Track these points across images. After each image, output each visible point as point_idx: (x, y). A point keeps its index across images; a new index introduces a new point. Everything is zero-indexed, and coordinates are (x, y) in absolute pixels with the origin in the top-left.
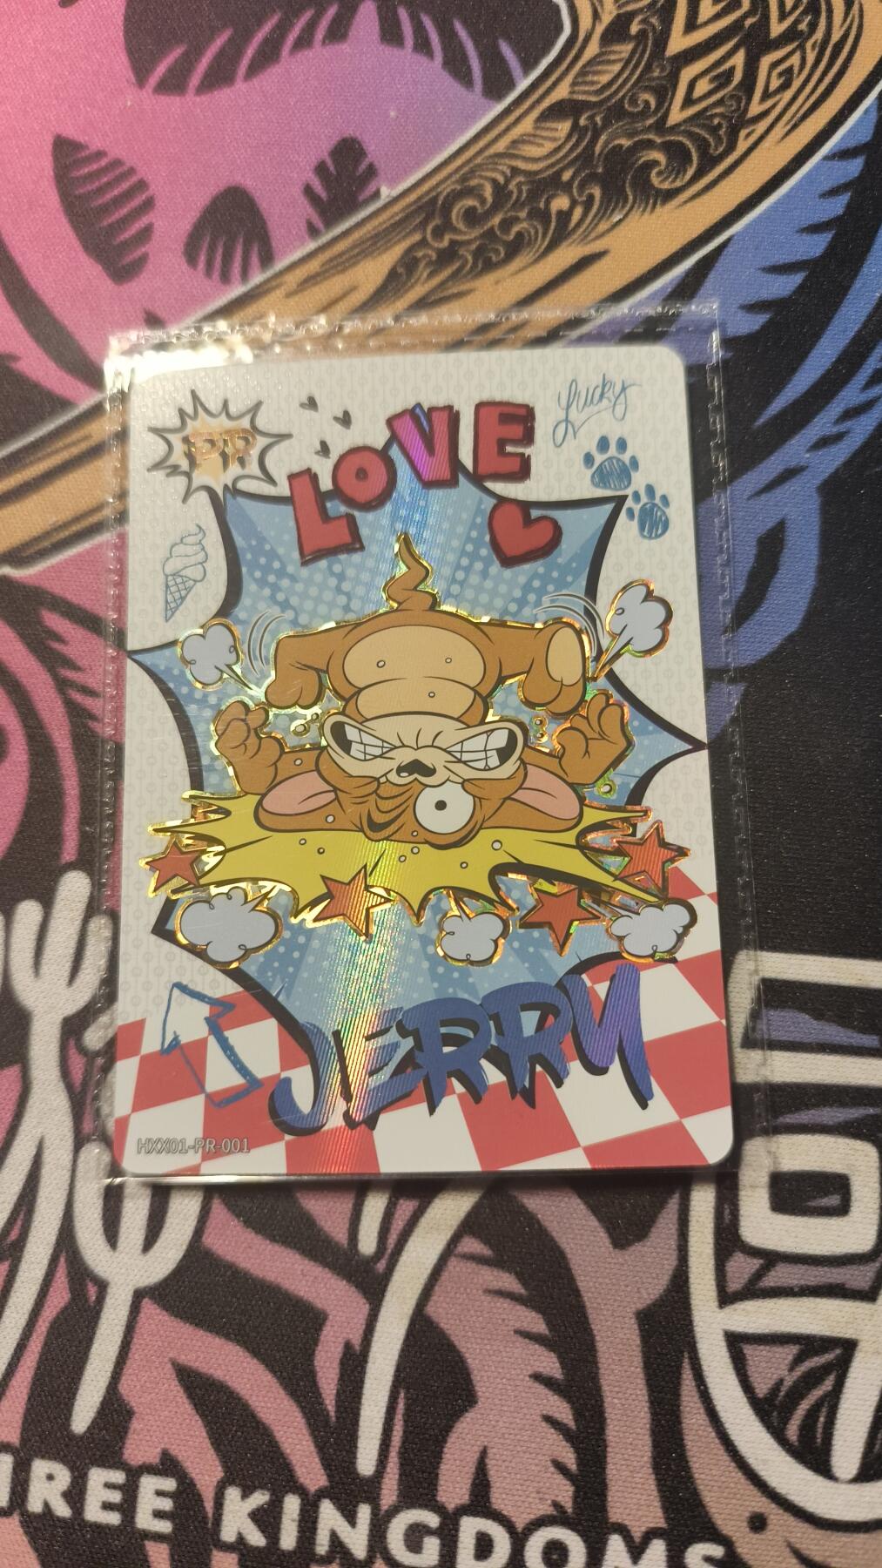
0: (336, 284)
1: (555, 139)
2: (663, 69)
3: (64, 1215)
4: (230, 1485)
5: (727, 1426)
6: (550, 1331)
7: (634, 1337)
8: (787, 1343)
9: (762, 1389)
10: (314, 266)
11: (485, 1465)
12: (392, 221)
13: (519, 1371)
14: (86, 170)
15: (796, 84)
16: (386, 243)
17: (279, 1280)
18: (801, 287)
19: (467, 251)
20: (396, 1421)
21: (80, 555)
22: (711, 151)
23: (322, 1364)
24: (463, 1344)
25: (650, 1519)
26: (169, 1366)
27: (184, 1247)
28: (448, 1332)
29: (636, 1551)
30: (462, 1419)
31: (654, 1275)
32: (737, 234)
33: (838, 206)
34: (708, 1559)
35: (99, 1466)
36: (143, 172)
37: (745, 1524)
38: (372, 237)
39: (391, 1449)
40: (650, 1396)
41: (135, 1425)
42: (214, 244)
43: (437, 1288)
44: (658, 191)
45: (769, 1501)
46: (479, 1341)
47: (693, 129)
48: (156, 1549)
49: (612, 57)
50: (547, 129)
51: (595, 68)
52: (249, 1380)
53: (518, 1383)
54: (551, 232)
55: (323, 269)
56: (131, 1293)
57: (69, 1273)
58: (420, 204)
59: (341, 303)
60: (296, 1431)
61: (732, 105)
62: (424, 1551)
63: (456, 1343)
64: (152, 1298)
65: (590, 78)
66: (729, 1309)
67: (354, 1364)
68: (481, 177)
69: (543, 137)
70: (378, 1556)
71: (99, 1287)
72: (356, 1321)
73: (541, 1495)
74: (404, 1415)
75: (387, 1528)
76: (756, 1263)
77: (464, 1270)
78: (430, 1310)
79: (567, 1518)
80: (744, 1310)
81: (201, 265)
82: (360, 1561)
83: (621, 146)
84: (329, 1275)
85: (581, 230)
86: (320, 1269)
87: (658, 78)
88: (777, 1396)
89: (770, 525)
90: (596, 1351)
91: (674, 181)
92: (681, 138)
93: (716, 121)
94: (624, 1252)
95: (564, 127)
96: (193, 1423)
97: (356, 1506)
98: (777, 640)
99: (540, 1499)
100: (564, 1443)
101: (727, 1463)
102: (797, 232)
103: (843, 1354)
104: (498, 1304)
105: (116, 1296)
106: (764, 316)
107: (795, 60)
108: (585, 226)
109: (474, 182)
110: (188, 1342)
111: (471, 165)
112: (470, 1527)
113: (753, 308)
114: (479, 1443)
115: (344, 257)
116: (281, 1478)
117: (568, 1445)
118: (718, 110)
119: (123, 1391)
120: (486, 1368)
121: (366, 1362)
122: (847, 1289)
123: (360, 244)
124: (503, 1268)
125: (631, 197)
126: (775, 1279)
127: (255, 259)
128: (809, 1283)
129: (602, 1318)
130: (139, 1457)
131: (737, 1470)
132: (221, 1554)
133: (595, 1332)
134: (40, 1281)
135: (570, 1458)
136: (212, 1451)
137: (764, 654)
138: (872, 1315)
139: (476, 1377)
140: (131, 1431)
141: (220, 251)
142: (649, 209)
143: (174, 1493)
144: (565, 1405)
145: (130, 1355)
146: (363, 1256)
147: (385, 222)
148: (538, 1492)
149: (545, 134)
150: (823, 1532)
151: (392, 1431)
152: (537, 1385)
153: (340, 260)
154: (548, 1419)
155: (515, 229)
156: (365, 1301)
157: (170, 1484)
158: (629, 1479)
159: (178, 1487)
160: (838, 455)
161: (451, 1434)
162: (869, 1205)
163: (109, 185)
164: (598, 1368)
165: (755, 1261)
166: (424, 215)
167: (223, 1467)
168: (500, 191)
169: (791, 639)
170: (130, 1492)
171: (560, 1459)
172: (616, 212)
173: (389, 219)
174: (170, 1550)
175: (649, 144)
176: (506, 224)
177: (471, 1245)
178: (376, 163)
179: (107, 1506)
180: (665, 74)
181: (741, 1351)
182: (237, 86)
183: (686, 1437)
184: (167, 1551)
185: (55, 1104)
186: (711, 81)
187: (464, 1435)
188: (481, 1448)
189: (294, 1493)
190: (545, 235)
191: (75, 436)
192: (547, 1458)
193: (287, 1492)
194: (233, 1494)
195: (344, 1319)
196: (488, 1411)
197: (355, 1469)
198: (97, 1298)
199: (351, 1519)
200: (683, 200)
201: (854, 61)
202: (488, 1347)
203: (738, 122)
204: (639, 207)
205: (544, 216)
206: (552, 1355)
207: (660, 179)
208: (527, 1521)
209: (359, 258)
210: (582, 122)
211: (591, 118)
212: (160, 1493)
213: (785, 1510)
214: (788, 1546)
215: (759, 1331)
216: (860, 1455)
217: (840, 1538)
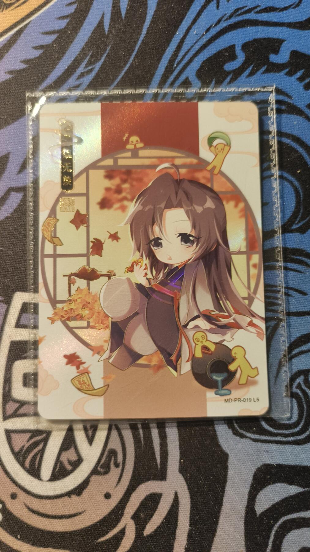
8: (27, 432)
9: (17, 449)
32: (34, 20)
37: (10, 496)
45: (18, 488)
66: (7, 421)
80: (12, 421)
88: (22, 451)
101: (4, 475)
102: (56, 19)
103: (46, 436)
106: (40, 51)
113: (36, 48)
126: (24, 410)
131: (7, 477)
150: (37, 499)
165: (17, 404)
181: (10, 436)
200: (14, 7)
213: (24, 491)
214: (25, 504)
215: (17, 429)
216: (51, 471)
217: (43, 501)
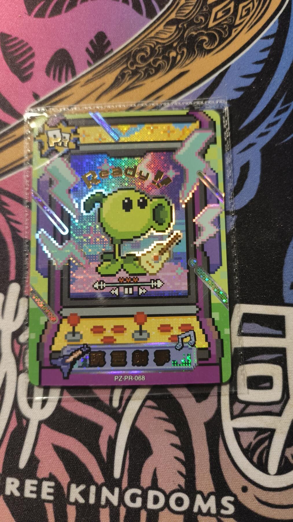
0: (98, 83)
1: (171, 32)
2: (207, 8)
3: (14, 398)
4: (72, 483)
5: (234, 458)
6: (176, 430)
7: (203, 431)
8: (253, 430)
9: (245, 446)
10: (90, 76)
11: (156, 473)
12: (116, 61)
13: (166, 443)
14: (11, 44)
15: (251, 14)
16: (114, 68)
17: (87, 416)
18: (254, 83)
19: (142, 71)
20: (126, 460)
21: (13, 176)
22: (223, 36)
23: (102, 443)
24: (148, 435)
25: (210, 489)
26: (51, 445)
27: (55, 407)
28: (143, 431)
29: (205, 500)
30: (148, 459)
31: (210, 411)
32: (233, 64)
33: (265, 55)
34: (229, 502)
35: (29, 479)
36: (30, 45)
37: (241, 490)
38: (109, 66)
39: (125, 469)
40: (209, 449)
41: (40, 465)
42: (56, 68)
43: (139, 417)
44: (205, 49)
45: (248, 482)
46: (153, 434)
47: (216, 28)
48: (48, 505)
49: (190, 4)
50: (168, 29)
51: (184, 8)
52: (78, 449)
53: (166, 446)
54: (170, 64)
55: (93, 77)
56: (38, 422)
57: (17, 416)
58: (126, 54)
59: (100, 89)
60: (94, 465)
61: (230, 21)
62: (136, 502)
63: (146, 435)
64: (44, 423)
65: (182, 11)
66: (234, 420)
67: (112, 443)
68: (146, 45)
69: (167, 31)
70: (122, 504)
71: (27, 421)
72: (112, 428)
73: (174, 482)
74: (129, 458)
75: (124, 495)
76: (242, 406)
77: (148, 411)
78: (137, 424)
79: (183, 489)
80: (239, 420)
81: (52, 76)
82: (116, 507)
83: (193, 34)
84: (103, 414)
85: (180, 63)
86: (100, 412)
87: (205, 11)
88: (250, 447)
89: (245, 162)
90: (191, 436)
91: (211, 47)
92: (213, 32)
93: (225, 26)
94: (199, 403)
95: (174, 28)
96: (60, 463)
97: (114, 488)
98: (247, 201)
99: (174, 484)
100: (181, 465)
101: (234, 470)
102: (253, 64)
103: (271, 434)
104: (159, 422)
105: (33, 423)
106: (241, 92)
107: (251, 5)
108: (181, 62)
109: (144, 47)
110: (57, 437)
111: (143, 41)
112: (151, 494)
113: (238, 89)
114: (154, 466)
115: (101, 73)
116: (89, 480)
117: (183, 466)
118: (226, 22)
119: (36, 454)
120: (156, 442)
121: (116, 442)
122: (272, 413)
123: (105, 69)
124: (160, 410)
125: (197, 52)
126: (249, 410)
127: (70, 74)
128: (260, 411)
129: (193, 425)
130: (42, 475)
131: (237, 472)
132: (70, 506)
133: (191, 429)
134: (7, 419)
135: (183, 471)
136: (66, 472)
137: (243, 206)
138: (280, 421)
139: (152, 445)
140: (39, 467)
141: (58, 71)
142: (203, 55)
143: (54, 486)
144: (181, 453)
145: (38, 442)
146: (114, 407)
147: (113, 61)
148: (173, 482)
149: (167, 30)
150: (266, 491)
151: (125, 463)
152: (172, 447)
153: (99, 74)
154: (176, 458)
155: (158, 63)
156: (115, 422)
157: (52, 484)
158: (203, 476)
159: (55, 485)
160: (266, 139)
161: (144, 464)
162: (279, 385)
163: (19, 49)
164: (192, 441)
165: (243, 405)
166: (127, 58)
167: (70, 477)
168: (152, 50)
169: (251, 201)
170: (39, 487)
171: (180, 471)
172: (192, 57)
173: (115, 60)
174: (53, 505)
175: (202, 34)
176: (155, 62)
177: (149, 403)
178: (110, 40)
179: (32, 492)
180: (207, 10)
181: (238, 434)
182: (62, 15)
183: (221, 462)
184: (52, 506)
185: (10, 361)
186: (223, 12)
187: (148, 464)
188: (154, 468)
189: (93, 485)
190: (168, 65)
191: (11, 135)
192: (176, 470)
193: (91, 485)
194: (73, 486)
195: (108, 428)
196: (157, 456)
197: (113, 476)
198: (26, 424)
199: (112, 492)
200: (214, 53)
201: (270, 6)
202: (156, 435)
203: (232, 26)
204: (199, 55)
205: (168, 59)
206: (177, 437)
207: (206, 46)
208: (170, 491)
209: (105, 73)
210: (180, 26)
211: (183, 25)
212: (49, 487)
213: (253, 485)
214: (255, 496)
215: (244, 427)
216: (277, 467)
217: (271, 493)
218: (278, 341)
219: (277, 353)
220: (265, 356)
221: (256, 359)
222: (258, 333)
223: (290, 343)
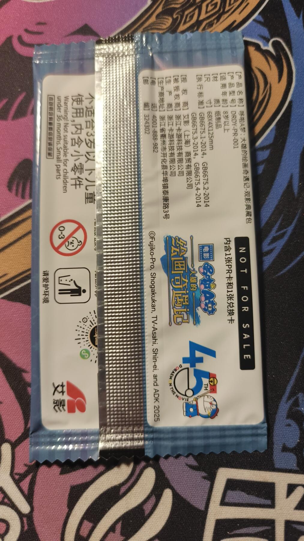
42: (19, 182)
81: (14, 192)
141: (21, 185)
182: (27, 117)
218: (266, 512)
219: (265, 526)
220: (251, 528)
221: (241, 532)
222: (244, 502)
223: (280, 514)
